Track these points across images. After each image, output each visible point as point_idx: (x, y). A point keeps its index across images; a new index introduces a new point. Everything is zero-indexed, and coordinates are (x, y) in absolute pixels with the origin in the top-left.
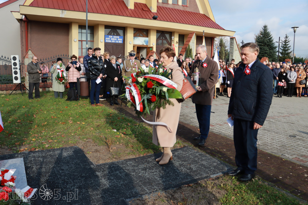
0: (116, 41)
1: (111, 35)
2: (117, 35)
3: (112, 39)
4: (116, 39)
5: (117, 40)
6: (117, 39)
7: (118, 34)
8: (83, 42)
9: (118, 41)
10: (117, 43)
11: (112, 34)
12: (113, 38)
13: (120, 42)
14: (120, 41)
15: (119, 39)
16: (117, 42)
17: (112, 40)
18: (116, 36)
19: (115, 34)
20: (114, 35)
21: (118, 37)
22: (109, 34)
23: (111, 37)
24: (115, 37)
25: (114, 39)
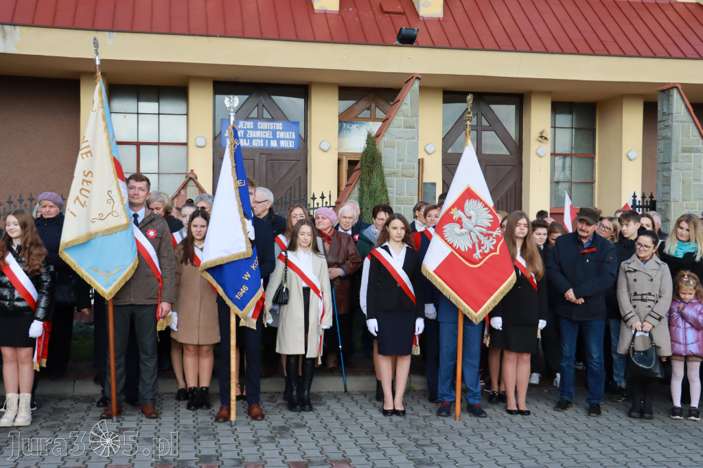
0: (269, 140)
1: (247, 118)
2: (273, 119)
3: (251, 134)
4: (268, 135)
5: (275, 137)
6: (274, 132)
7: (278, 115)
8: (142, 147)
9: (278, 140)
10: (273, 149)
11: (254, 114)
12: (255, 128)
13: (283, 144)
14: (286, 140)
15: (281, 135)
16: (274, 144)
17: (251, 139)
18: (268, 120)
19: (266, 115)
20: (260, 118)
21: (279, 125)
22: (242, 114)
23: (250, 124)
24: (263, 125)
25: (258, 134)
